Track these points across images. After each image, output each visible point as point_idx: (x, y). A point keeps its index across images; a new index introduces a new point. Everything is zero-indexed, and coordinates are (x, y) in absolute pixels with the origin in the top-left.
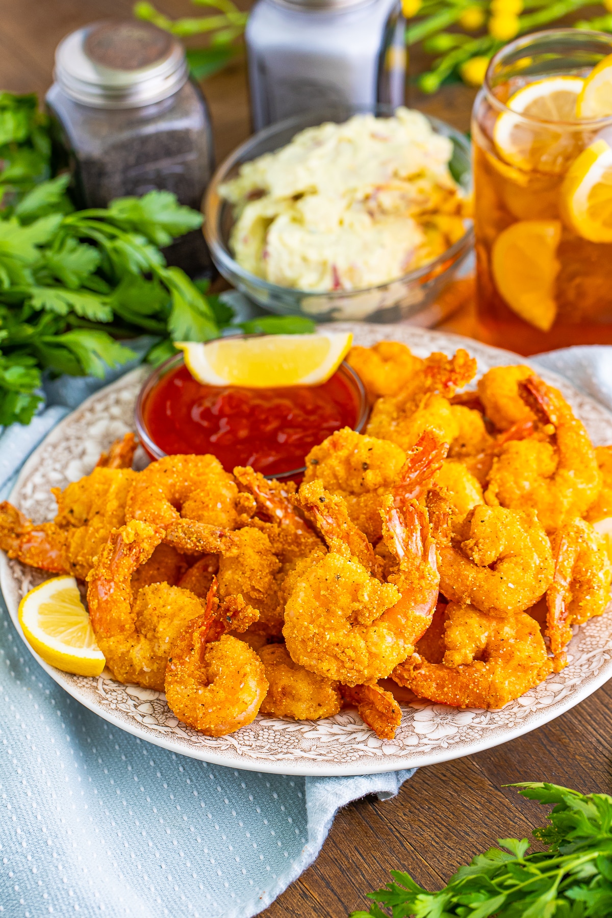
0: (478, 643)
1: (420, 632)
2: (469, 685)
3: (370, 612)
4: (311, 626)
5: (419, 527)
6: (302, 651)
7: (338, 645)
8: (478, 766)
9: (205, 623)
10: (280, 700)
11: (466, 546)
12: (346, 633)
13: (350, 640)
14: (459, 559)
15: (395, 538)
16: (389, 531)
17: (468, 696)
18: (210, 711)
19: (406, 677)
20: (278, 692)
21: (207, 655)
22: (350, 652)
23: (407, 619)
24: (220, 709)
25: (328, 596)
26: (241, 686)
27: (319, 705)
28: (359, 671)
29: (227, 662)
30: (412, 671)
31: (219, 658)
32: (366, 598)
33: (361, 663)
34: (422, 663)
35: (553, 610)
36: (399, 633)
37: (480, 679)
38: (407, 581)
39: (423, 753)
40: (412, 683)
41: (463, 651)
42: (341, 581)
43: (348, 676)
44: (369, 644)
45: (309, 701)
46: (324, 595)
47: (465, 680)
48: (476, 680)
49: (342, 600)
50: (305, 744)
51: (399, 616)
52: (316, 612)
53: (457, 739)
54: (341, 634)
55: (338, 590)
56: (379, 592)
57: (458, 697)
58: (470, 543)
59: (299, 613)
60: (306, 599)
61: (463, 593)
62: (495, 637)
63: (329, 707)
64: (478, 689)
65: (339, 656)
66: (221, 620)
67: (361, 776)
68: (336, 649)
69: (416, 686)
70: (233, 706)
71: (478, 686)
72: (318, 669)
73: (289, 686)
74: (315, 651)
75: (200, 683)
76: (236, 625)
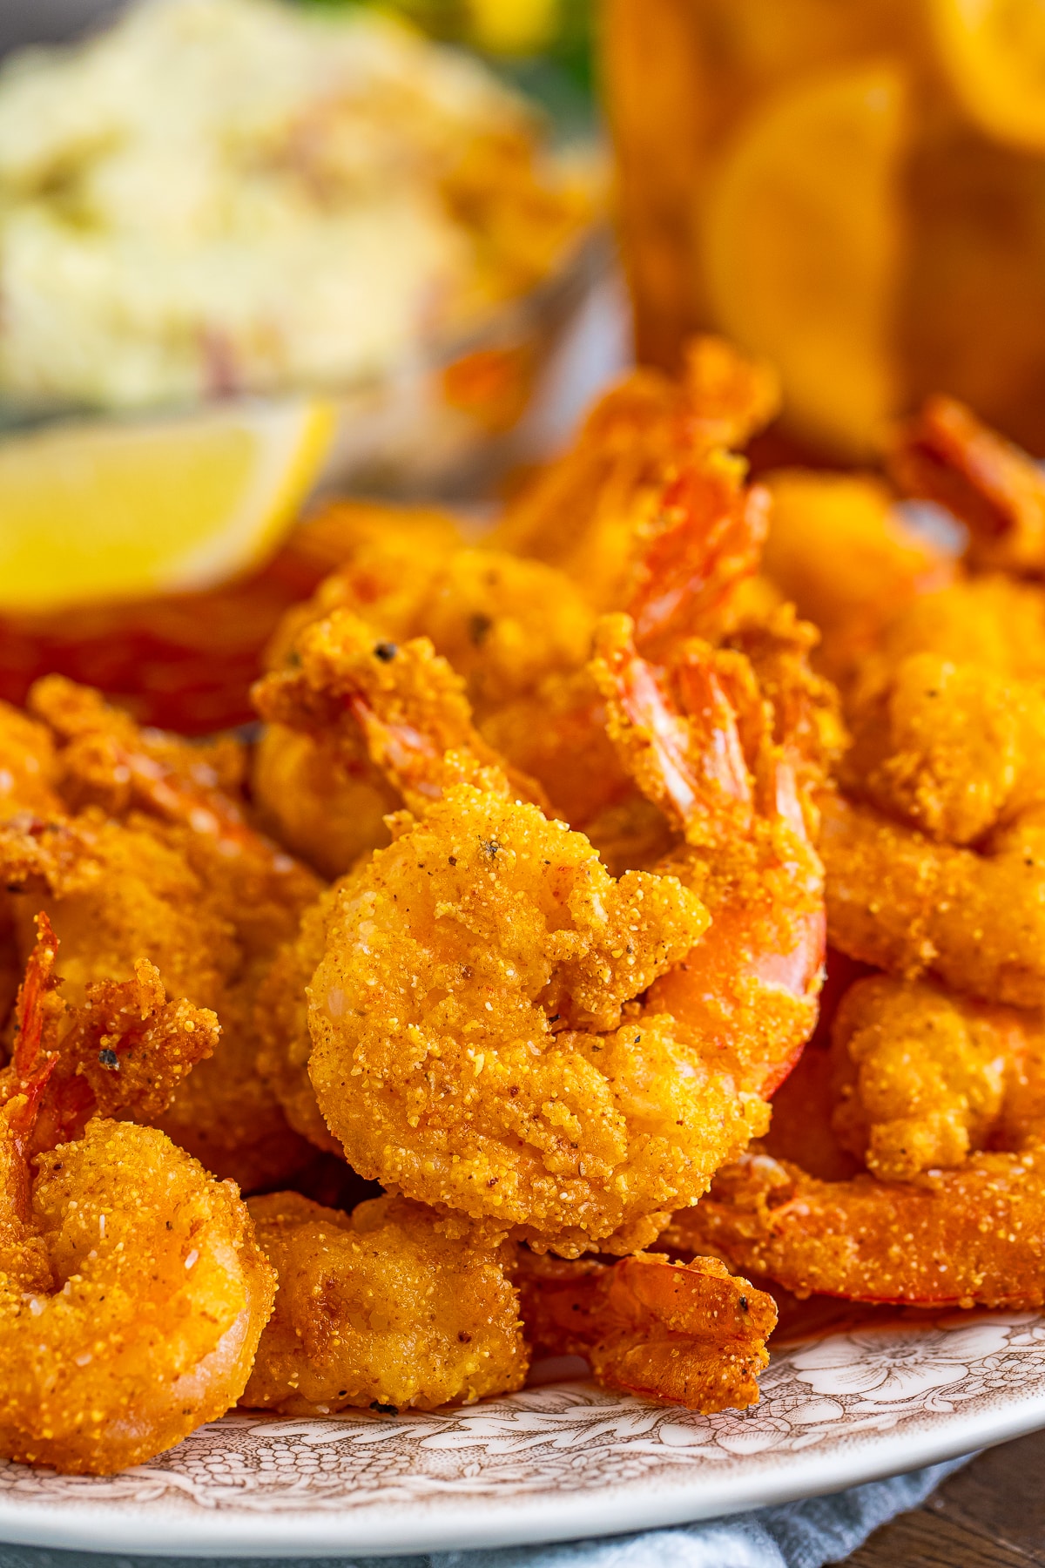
0: (976, 1092)
1: (784, 1050)
2: (977, 1221)
3: (614, 963)
4: (415, 1031)
5: (730, 715)
6: (389, 1126)
7: (514, 1091)
8: (1018, 1549)
9: (24, 1085)
10: (323, 1333)
11: (889, 778)
12: (537, 1052)
13: (555, 1072)
14: (868, 824)
15: (656, 746)
16: (629, 725)
17: (979, 1261)
18: (83, 1361)
19: (746, 1233)
20: (311, 1301)
21: (44, 1189)
22: (561, 1115)
23: (736, 1002)
24: (120, 1349)
25: (462, 917)
27: (463, 1338)
28: (597, 1184)
29: (122, 1193)
30: (764, 1211)
31: (91, 1191)
32: (599, 917)
33: (604, 1150)
34: (795, 1182)
36: (717, 1056)
37: (1014, 1198)
38: (720, 879)
39: (875, 1432)
40: (769, 1249)
41: (935, 1117)
42: (505, 859)
43: (563, 1204)
44: (621, 1087)
45: (425, 1326)
46: (449, 919)
47: (959, 1209)
48: (1000, 1204)
49: (516, 928)
50: (435, 1463)
51: (708, 997)
52: (425, 979)
53: (976, 1388)
54: (521, 1055)
55: (497, 894)
56: (640, 894)
57: (943, 1269)
58: (903, 764)
59: (367, 988)
60: (384, 940)
61: (906, 922)
62: (1029, 1073)
63: (497, 1343)
64: (1013, 1230)
65: (522, 1132)
66: (79, 1071)
68: (509, 1105)
69: (785, 1257)
71: (1008, 1222)
72: (452, 1186)
73: (350, 1275)
74: (437, 1120)
75: (29, 1287)
76: (138, 1077)
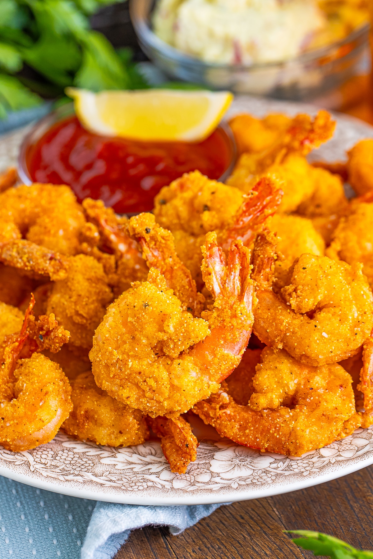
0: (286, 389)
1: (226, 370)
2: (270, 429)
3: (175, 344)
4: (115, 352)
5: (238, 267)
6: (105, 375)
7: (140, 373)
8: (277, 513)
9: (19, 339)
10: (83, 424)
11: (285, 291)
12: (150, 362)
13: (153, 369)
14: (277, 303)
15: (213, 274)
16: (207, 267)
17: (268, 440)
18: (8, 425)
19: (211, 415)
20: (81, 414)
21: (16, 370)
22: (152, 382)
23: (215, 356)
24: (17, 424)
25: (134, 323)
26: (41, 404)
27: (121, 432)
28: (159, 402)
29: (32, 378)
30: (218, 410)
31: (26, 375)
32: (171, 329)
33: (161, 394)
34: (229, 403)
35: (367, 365)
36: (205, 369)
37: (282, 425)
38: (219, 319)
39: (211, 490)
40: (216, 421)
41: (269, 395)
42: (148, 310)
43: (148, 406)
44: (172, 376)
45: (111, 427)
46: (131, 322)
47: (267, 424)
48: (278, 425)
49: (148, 328)
50: (99, 469)
51: (207, 352)
52: (122, 338)
53: (248, 481)
54: (145, 363)
55: (145, 318)
56: (185, 325)
57: (258, 440)
58: (290, 288)
59: (106, 337)
60: (113, 324)
61: (276, 337)
62: (304, 385)
63: (129, 436)
64: (278, 434)
65: (140, 385)
66: (35, 338)
67: (145, 506)
68: (138, 377)
69: (220, 425)
70: (30, 422)
71: (279, 431)
72: (118, 395)
73: (92, 410)
74: (117, 377)
75: (5, 398)
76: (48, 344)
